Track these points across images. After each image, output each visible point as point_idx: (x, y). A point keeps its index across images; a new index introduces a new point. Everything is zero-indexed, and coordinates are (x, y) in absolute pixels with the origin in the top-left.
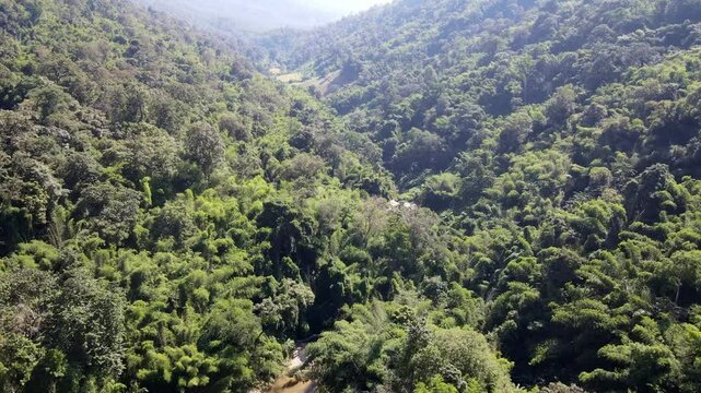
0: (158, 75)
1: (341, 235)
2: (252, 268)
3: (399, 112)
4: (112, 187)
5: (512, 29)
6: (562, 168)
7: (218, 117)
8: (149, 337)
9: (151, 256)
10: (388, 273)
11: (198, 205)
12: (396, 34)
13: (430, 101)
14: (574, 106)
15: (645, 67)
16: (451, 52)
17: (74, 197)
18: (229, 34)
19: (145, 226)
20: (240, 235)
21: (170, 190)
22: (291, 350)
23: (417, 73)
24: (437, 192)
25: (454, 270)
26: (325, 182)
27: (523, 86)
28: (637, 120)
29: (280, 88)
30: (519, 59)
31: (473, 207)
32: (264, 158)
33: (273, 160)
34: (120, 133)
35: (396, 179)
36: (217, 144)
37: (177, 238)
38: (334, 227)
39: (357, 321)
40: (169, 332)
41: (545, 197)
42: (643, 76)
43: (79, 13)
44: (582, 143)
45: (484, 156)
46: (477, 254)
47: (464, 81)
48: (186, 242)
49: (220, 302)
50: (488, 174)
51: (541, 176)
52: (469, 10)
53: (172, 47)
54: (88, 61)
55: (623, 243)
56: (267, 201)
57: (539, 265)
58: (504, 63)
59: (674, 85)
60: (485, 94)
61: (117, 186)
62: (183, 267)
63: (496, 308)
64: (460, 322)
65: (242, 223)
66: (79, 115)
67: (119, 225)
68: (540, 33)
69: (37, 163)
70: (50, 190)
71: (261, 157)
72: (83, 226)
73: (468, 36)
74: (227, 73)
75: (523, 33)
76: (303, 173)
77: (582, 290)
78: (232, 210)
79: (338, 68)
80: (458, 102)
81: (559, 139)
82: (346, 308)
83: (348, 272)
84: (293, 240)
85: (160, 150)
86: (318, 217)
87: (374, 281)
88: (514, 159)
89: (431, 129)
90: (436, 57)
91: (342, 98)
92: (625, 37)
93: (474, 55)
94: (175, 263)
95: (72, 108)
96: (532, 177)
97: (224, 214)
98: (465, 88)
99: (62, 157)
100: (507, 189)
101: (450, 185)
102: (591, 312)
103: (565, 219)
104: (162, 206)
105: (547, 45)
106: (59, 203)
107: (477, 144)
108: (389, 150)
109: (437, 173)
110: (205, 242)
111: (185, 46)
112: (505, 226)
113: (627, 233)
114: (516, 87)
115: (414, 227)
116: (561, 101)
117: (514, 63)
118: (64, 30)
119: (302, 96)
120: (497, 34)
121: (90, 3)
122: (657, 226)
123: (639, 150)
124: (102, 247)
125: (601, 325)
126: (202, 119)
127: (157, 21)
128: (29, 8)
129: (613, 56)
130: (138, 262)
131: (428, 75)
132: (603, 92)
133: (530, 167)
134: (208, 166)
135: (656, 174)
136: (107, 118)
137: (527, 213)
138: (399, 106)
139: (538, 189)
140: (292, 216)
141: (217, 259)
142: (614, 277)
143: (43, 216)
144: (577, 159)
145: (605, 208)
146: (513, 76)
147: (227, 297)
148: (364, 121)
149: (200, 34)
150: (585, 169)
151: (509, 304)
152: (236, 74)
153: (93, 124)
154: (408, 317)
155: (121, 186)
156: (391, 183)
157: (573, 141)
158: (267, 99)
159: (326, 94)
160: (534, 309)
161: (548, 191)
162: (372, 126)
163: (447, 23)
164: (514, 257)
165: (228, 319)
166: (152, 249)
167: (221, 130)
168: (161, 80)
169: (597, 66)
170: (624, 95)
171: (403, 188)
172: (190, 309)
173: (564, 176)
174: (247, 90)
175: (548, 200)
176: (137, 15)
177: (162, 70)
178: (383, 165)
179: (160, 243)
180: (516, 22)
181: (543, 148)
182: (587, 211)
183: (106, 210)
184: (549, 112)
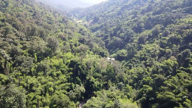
0: (41, 21)
1: (93, 70)
2: (67, 80)
3: (110, 32)
4: (24, 57)
5: (141, 8)
6: (157, 49)
7: (58, 34)
8: (35, 104)
9: (36, 78)
10: (107, 81)
11: (51, 61)
12: (109, 10)
13: (119, 29)
14: (160, 31)
15: (181, 20)
16: (124, 15)
17: (13, 60)
18: (62, 9)
19: (35, 68)
20: (63, 70)
21: (42, 57)
22: (79, 105)
23: (115, 20)
24: (120, 55)
25: (126, 80)
26: (89, 53)
27: (145, 24)
28: (179, 35)
29: (76, 25)
30: (143, 17)
31: (131, 60)
32: (71, 46)
33: (74, 46)
34: (29, 39)
35: (109, 51)
36: (57, 43)
37: (44, 72)
38: (91, 67)
39: (98, 97)
40: (41, 102)
41: (153, 58)
42: (180, 22)
43: (20, 4)
44: (163, 42)
45: (134, 45)
46: (133, 75)
47: (128, 23)
48: (47, 73)
49: (57, 92)
50: (135, 50)
51: (151, 51)
52: (129, 3)
53: (46, 13)
54: (21, 18)
55: (178, 74)
56: (71, 60)
57: (152, 80)
58: (140, 18)
59: (190, 25)
60: (134, 27)
61: (26, 56)
62: (46, 81)
63: (139, 93)
64: (129, 97)
65: (64, 67)
66: (17, 34)
67: (26, 68)
68: (149, 9)
69: (2, 50)
70: (6, 58)
71: (70, 46)
72: (15, 69)
73: (129, 10)
74: (61, 21)
75: (144, 9)
76: (82, 50)
77: (165, 88)
78: (61, 63)
79: (92, 19)
80: (126, 29)
81: (156, 41)
82: (95, 92)
83: (95, 81)
84: (79, 71)
85: (40, 45)
86: (86, 64)
87: (103, 83)
88: (143, 46)
89: (119, 37)
90: (120, 16)
91: (93, 27)
92: (174, 11)
93: (131, 15)
94: (44, 80)
95: (15, 32)
96: (148, 51)
97: (58, 64)
98: (128, 25)
99: (10, 48)
100: (141, 55)
101: (124, 53)
102: (169, 96)
103: (159, 65)
104: (40, 62)
105: (151, 13)
106: (9, 62)
107: (132, 41)
108: (107, 42)
109: (121, 49)
110: (53, 73)
111: (50, 13)
112: (141, 66)
113: (179, 70)
114: (143, 25)
115: (115, 67)
116: (156, 29)
117: (142, 18)
118: (15, 9)
119: (82, 27)
120: (137, 10)
121: (23, 1)
122: (188, 68)
123: (180, 44)
124: (21, 75)
125: (172, 100)
126: (53, 34)
127: (42, 6)
128: (5, 2)
129: (171, 16)
130: (32, 80)
131: (118, 21)
132: (168, 27)
133: (148, 49)
134: (54, 49)
135: (187, 52)
136: (25, 35)
137: (147, 62)
138: (110, 30)
139: (150, 55)
140: (79, 65)
141: (56, 78)
142: (175, 84)
143: (3, 66)
144: (161, 46)
145: (171, 62)
146: (142, 22)
147: (59, 90)
148: (100, 34)
149: (54, 10)
150: (164, 49)
151: (144, 92)
152: (64, 21)
153: (21, 37)
154: (113, 96)
155: (28, 56)
156: (107, 52)
157: (160, 41)
158: (72, 28)
159: (89, 27)
160: (151, 94)
161: (153, 56)
162: (102, 36)
163: (123, 6)
164: (144, 77)
165: (59, 98)
166: (37, 75)
167: (59, 38)
168: (42, 23)
169: (167, 19)
170: (175, 28)
171: (111, 54)
172: (47, 94)
173: (158, 52)
174: (67, 25)
175: (154, 59)
176: (36, 4)
177: (43, 20)
178: (105, 47)
179: (39, 73)
180: (142, 6)
181: (152, 43)
182: (166, 63)
183: (22, 64)
184: (153, 32)
